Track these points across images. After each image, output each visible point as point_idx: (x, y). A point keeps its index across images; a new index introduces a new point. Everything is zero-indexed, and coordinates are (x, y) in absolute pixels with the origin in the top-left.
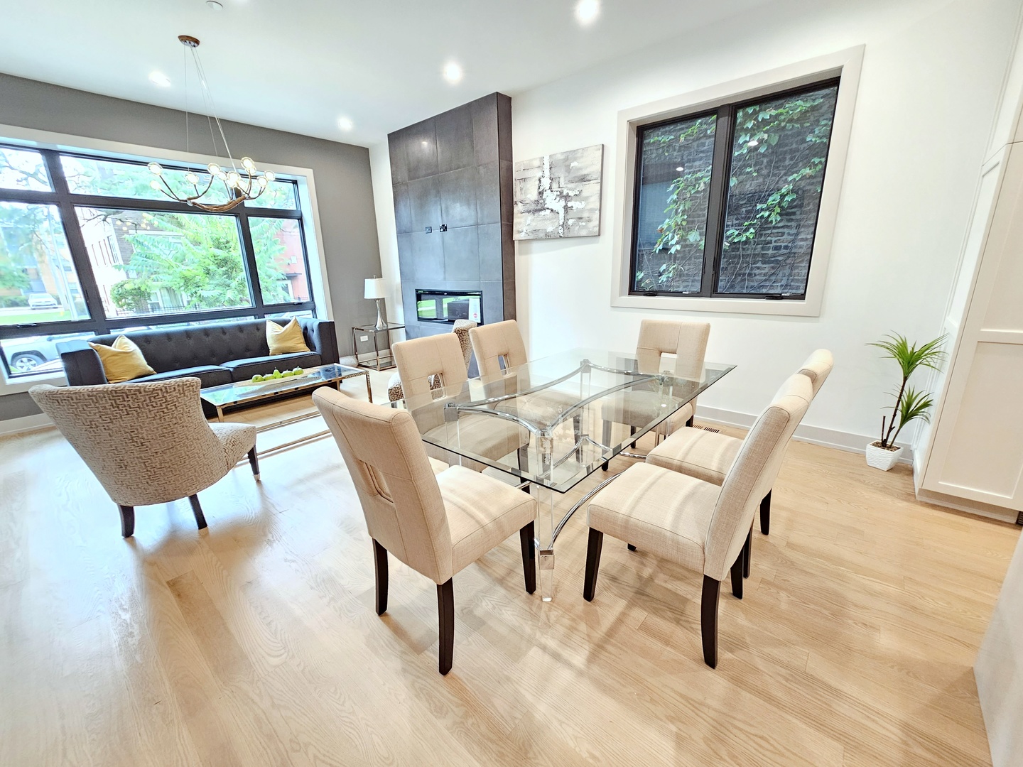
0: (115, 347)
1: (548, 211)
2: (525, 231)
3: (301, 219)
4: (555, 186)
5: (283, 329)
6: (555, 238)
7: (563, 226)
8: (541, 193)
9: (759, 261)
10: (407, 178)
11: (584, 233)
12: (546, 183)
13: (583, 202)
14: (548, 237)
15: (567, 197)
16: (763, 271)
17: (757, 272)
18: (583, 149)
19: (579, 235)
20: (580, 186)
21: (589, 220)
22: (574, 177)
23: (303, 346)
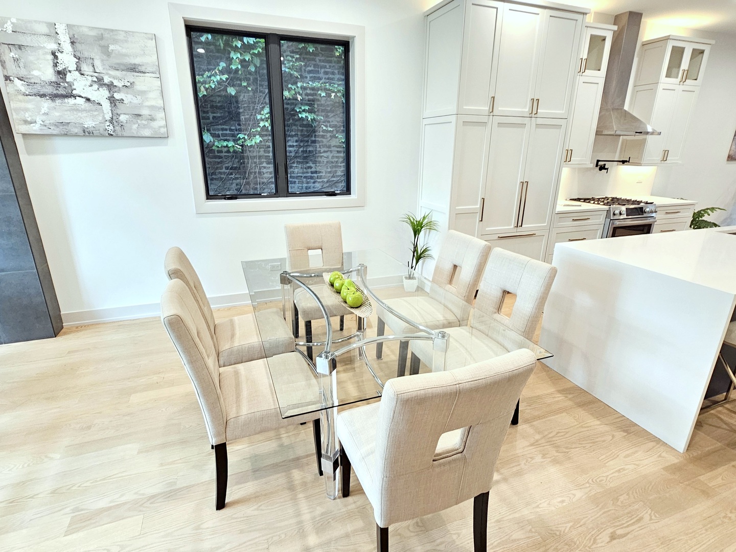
1: (79, 101)
2: (39, 122)
4: (86, 68)
6: (102, 136)
7: (111, 121)
8: (62, 74)
9: (263, 162)
11: (147, 133)
12: (67, 60)
13: (139, 97)
14: (87, 133)
15: (110, 87)
16: (269, 170)
17: (265, 171)
18: (126, 32)
19: (140, 135)
20: (130, 77)
21: (152, 119)
22: (118, 64)
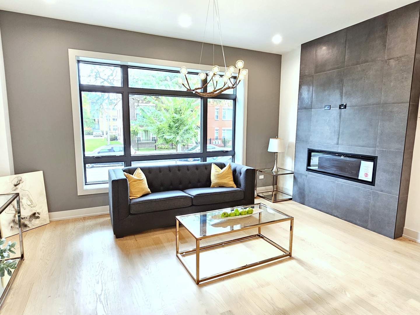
0: (135, 176)
3: (235, 100)
5: (221, 171)
10: (313, 72)
23: (232, 183)
